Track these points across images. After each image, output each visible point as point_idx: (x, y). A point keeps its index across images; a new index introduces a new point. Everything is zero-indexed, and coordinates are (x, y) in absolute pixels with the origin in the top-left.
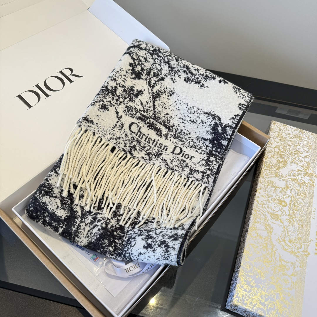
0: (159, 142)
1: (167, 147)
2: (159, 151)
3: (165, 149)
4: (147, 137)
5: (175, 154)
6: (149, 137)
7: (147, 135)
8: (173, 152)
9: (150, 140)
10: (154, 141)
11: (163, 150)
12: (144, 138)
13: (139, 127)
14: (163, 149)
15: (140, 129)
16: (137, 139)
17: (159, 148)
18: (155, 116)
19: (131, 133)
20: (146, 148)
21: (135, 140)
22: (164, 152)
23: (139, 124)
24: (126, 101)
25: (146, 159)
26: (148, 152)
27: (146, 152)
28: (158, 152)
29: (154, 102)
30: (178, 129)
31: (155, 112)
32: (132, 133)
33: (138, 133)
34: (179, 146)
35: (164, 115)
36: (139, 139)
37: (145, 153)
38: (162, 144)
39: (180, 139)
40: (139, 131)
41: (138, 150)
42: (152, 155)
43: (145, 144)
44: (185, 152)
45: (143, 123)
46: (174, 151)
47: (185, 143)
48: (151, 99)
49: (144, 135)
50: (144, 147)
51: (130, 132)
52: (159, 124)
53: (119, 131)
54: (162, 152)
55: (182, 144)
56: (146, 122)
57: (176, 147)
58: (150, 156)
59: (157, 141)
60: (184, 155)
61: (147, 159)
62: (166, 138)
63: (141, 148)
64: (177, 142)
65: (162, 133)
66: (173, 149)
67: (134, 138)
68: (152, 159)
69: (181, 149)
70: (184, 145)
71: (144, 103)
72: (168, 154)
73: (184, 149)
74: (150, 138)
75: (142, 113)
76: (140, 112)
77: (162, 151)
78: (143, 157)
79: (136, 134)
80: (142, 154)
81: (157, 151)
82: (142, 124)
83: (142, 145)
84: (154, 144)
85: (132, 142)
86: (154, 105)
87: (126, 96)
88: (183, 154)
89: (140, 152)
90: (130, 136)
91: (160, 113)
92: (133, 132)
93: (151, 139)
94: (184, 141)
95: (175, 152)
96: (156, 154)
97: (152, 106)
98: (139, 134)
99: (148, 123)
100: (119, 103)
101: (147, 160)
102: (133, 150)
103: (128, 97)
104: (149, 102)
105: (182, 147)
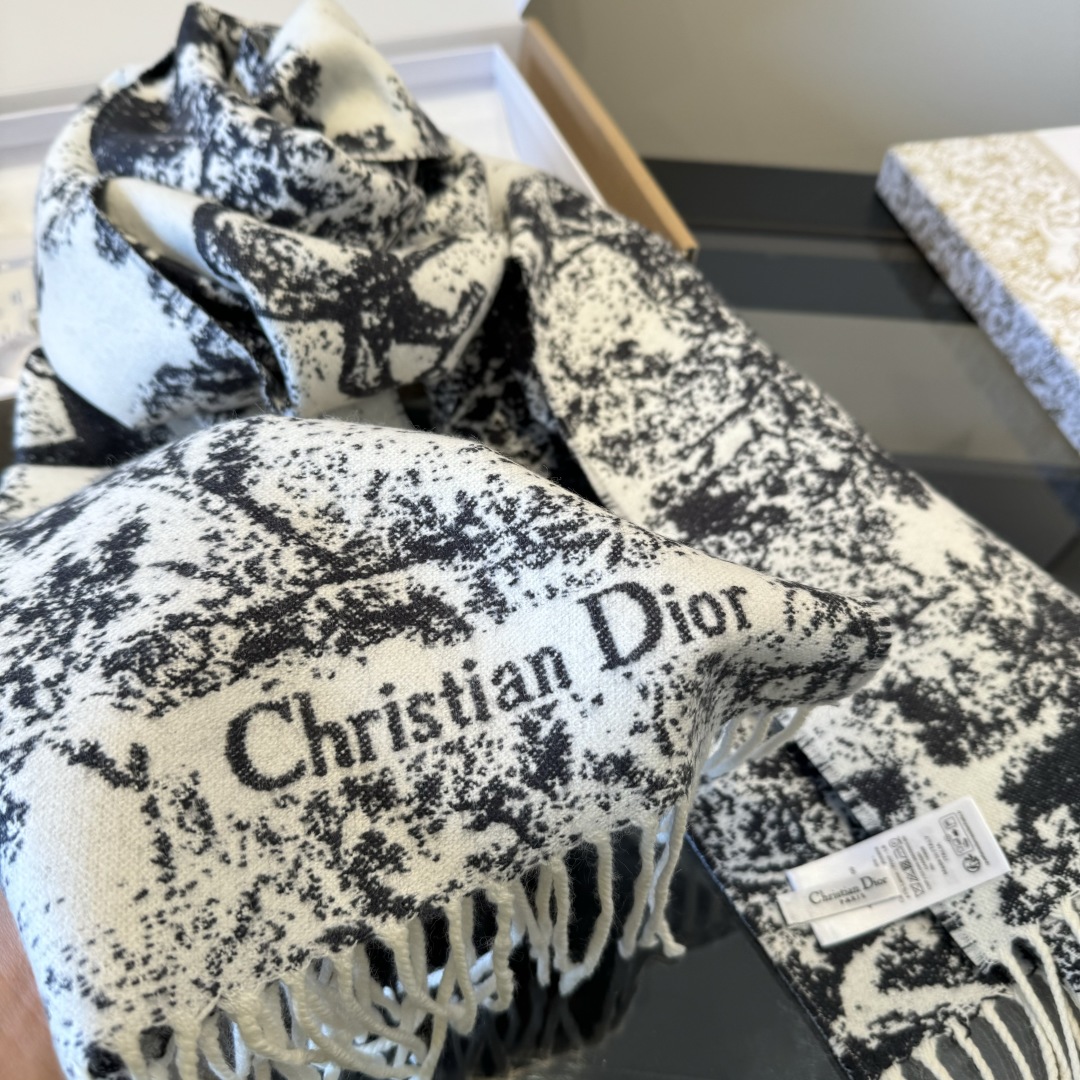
0: (485, 673)
1: (548, 651)
2: (529, 728)
3: (553, 682)
4: (393, 709)
5: (637, 655)
6: (401, 698)
7: (377, 703)
8: (613, 661)
9: (423, 709)
10: (451, 689)
11: (548, 700)
12: (380, 733)
13: (295, 707)
14: (545, 689)
15: (307, 714)
16: (350, 788)
17: (515, 703)
18: (326, 557)
19: (278, 793)
20: (448, 779)
21: (339, 802)
22: (566, 711)
23: (276, 695)
24: (78, 645)
25: (503, 851)
26: (474, 795)
27: (463, 806)
28: (534, 740)
29: (248, 505)
30: (509, 501)
31: (303, 539)
32: (291, 789)
33: (316, 751)
34: (610, 580)
35: (368, 506)
36: (357, 771)
37: (468, 817)
38: (511, 667)
39: (570, 536)
40: (314, 732)
41: (409, 844)
42: (519, 795)
43: (416, 765)
44: (668, 590)
45: (296, 654)
46: (606, 642)
47: (619, 537)
48: (216, 502)
49: (360, 721)
50: (429, 789)
51: (265, 798)
52: (387, 577)
53: (210, 859)
54: (556, 714)
55: (615, 557)
56: (313, 634)
57: (593, 605)
58: (516, 814)
59: (468, 675)
60: (689, 618)
61: (512, 852)
62: (502, 610)
63: (421, 812)
64: (579, 573)
65: (452, 611)
66: (591, 637)
67: (319, 804)
68: (542, 828)
69: (634, 591)
70: (626, 554)
71: (197, 554)
72: (598, 700)
73: (650, 578)
74: (415, 701)
75: (239, 604)
76: (221, 618)
77: (546, 712)
78: (479, 852)
79: (310, 768)
80: (457, 840)
81: (515, 737)
82: (292, 674)
83: (405, 787)
84: (468, 707)
85: (334, 840)
86: (264, 516)
87: (61, 628)
88: (674, 609)
89: (431, 844)
90: (289, 822)
91: (338, 518)
92: (285, 781)
93: (428, 698)
94: (604, 535)
95: (624, 648)
96: (533, 768)
97: (259, 529)
98: (328, 747)
99: (327, 629)
100: (43, 699)
101: (518, 857)
102: (384, 878)
103: (77, 616)
104: (222, 526)
105: (624, 574)
